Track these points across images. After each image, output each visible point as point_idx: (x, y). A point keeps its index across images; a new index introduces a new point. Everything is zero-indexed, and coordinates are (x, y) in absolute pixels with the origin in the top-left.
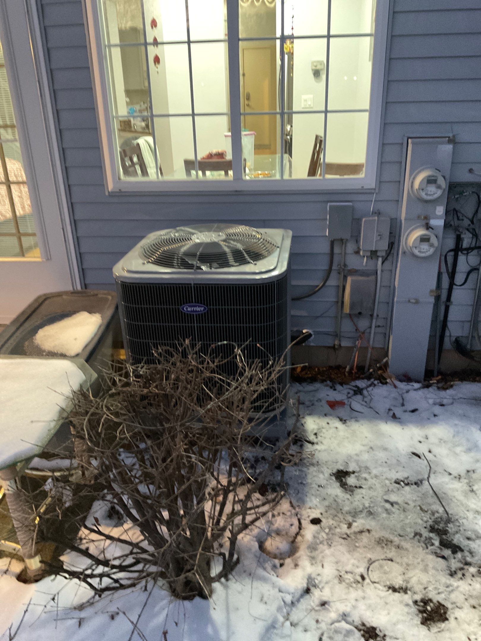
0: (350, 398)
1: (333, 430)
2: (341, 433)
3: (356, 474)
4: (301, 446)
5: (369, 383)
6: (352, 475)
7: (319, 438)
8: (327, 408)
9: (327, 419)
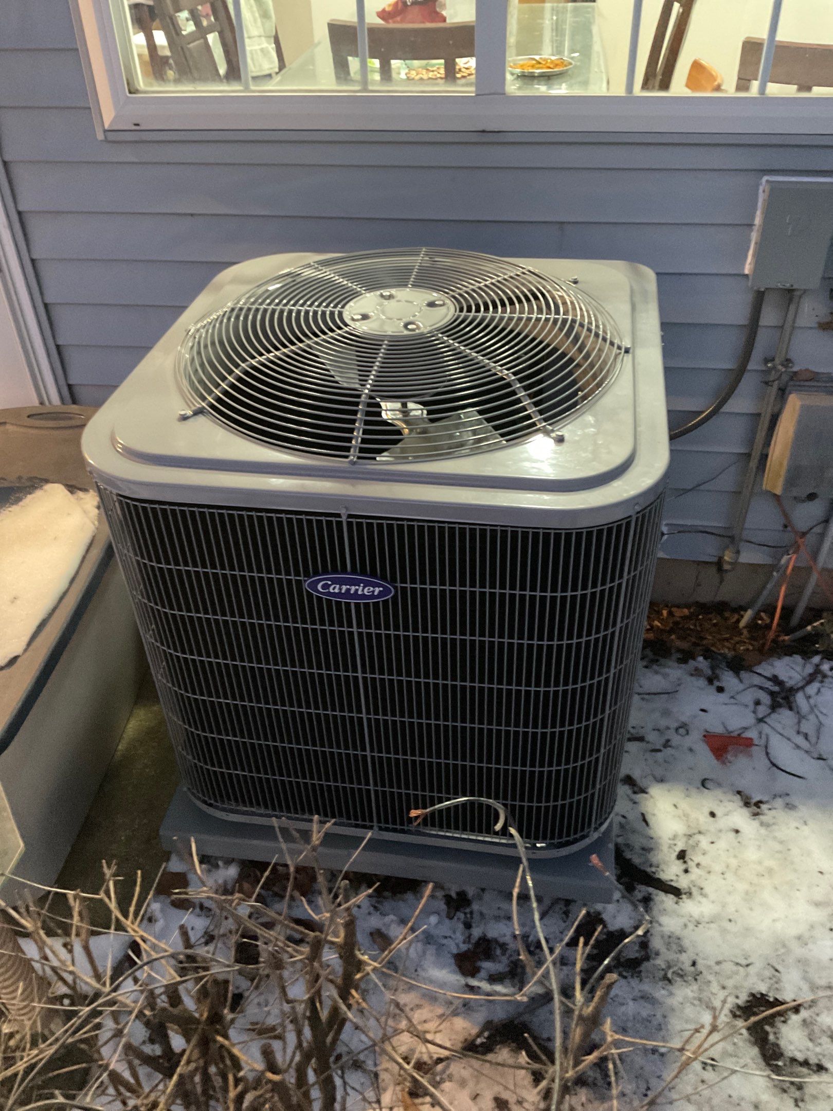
0: (761, 720)
1: (725, 842)
2: (752, 854)
3: (804, 1014)
4: (647, 901)
5: (809, 669)
6: (794, 1019)
7: (695, 873)
8: (705, 759)
9: (708, 801)
